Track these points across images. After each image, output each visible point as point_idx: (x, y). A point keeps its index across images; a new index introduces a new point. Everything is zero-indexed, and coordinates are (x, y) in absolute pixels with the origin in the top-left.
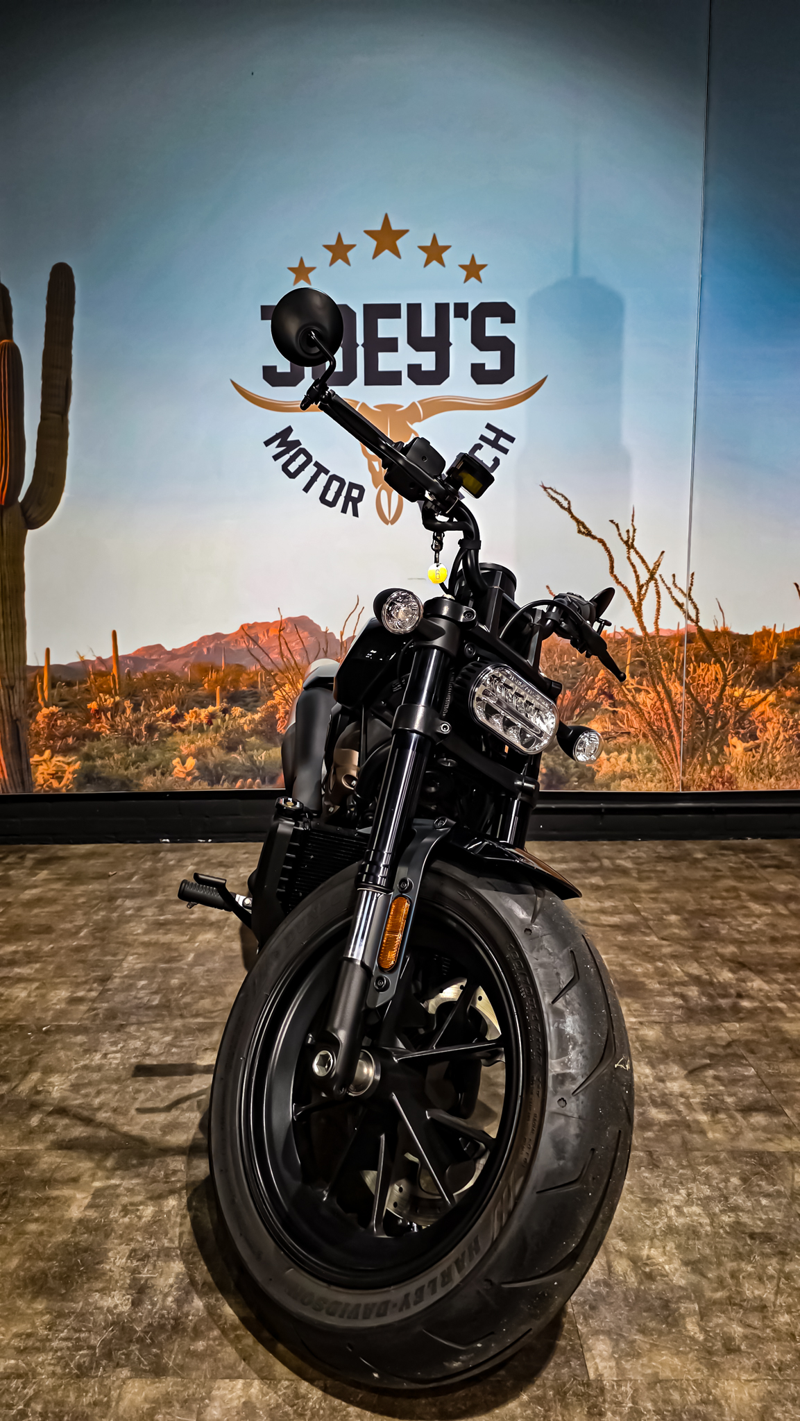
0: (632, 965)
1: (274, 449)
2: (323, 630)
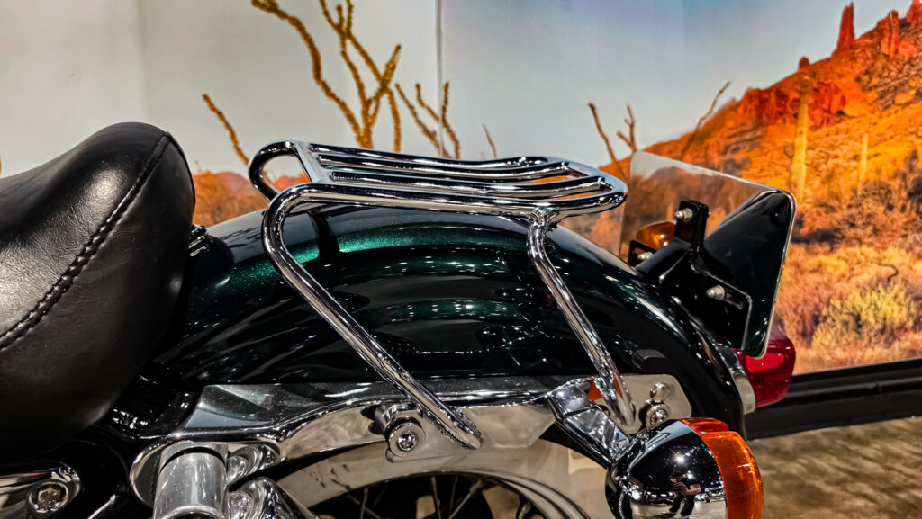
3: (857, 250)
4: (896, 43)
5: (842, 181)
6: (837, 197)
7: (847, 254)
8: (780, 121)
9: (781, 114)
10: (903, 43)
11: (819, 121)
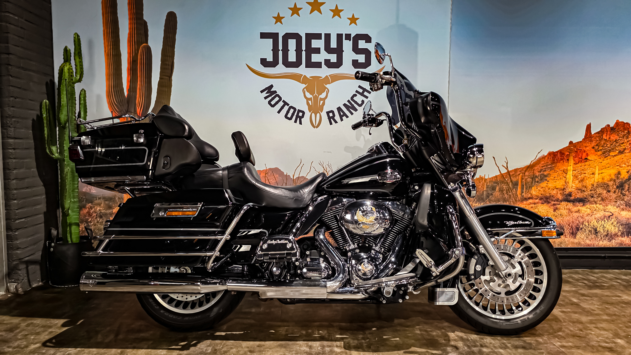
0: (431, 331)
1: (265, 94)
2: (285, 174)
3: (595, 206)
4: (609, 135)
5: (587, 181)
6: (586, 187)
7: (591, 207)
8: (561, 162)
9: (562, 159)
10: (613, 135)
11: (578, 161)
